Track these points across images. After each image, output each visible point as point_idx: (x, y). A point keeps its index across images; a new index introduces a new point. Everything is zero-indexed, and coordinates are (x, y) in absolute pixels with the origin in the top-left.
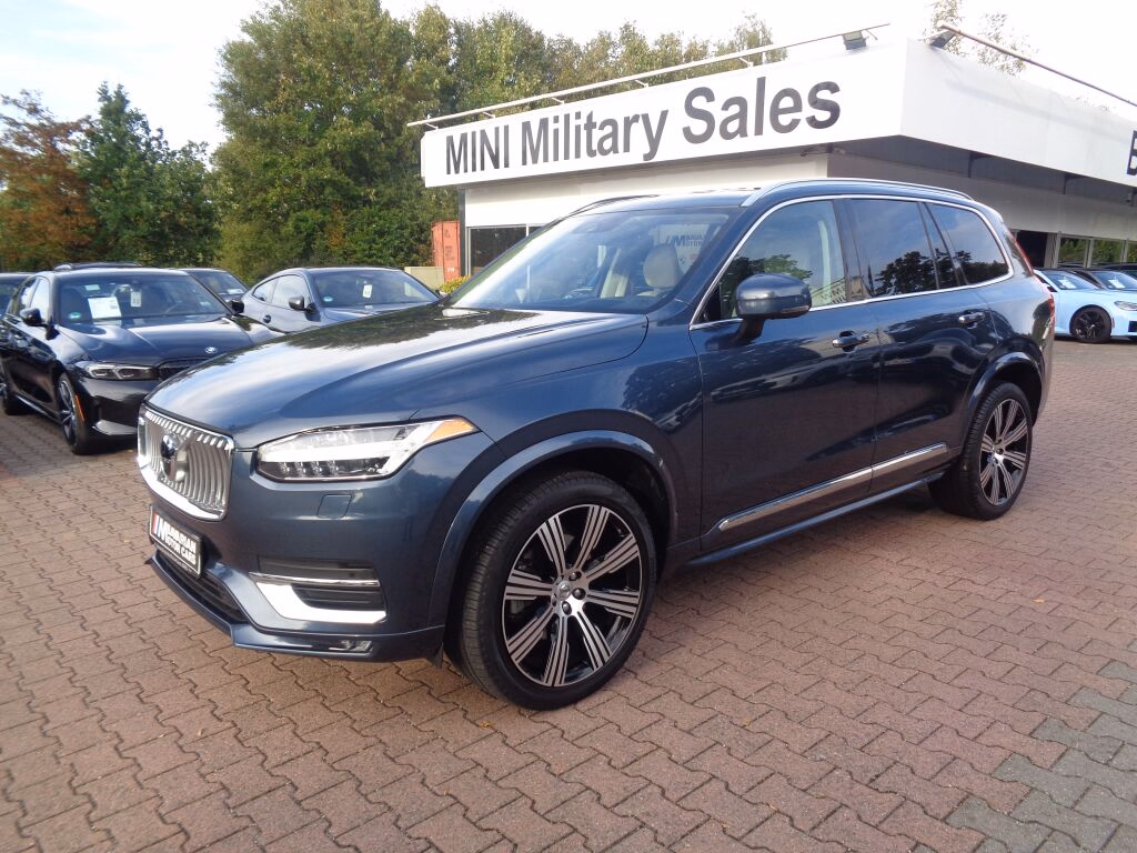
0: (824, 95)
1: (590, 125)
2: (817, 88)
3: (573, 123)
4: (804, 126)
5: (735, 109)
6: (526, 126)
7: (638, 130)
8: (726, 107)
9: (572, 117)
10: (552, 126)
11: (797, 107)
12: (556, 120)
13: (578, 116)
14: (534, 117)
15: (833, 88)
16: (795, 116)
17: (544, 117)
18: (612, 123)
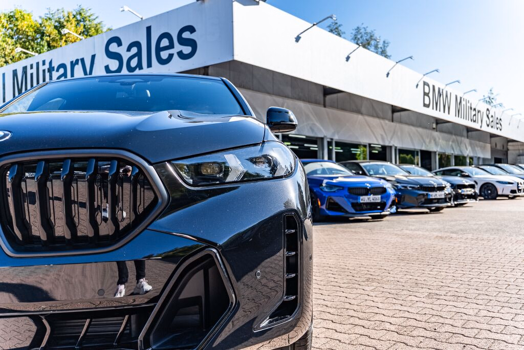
0: (186, 35)
1: (51, 69)
2: (183, 30)
3: (41, 68)
4: (176, 57)
5: (134, 50)
6: (15, 73)
7: (78, 69)
8: (129, 50)
9: (41, 64)
10: (29, 72)
11: (171, 46)
12: (32, 67)
13: (44, 63)
14: (19, 66)
15: (191, 29)
16: (171, 51)
17: (24, 65)
18: (63, 66)
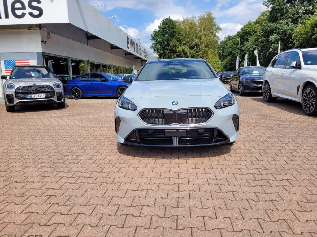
4: (27, 15)
16: (24, 11)
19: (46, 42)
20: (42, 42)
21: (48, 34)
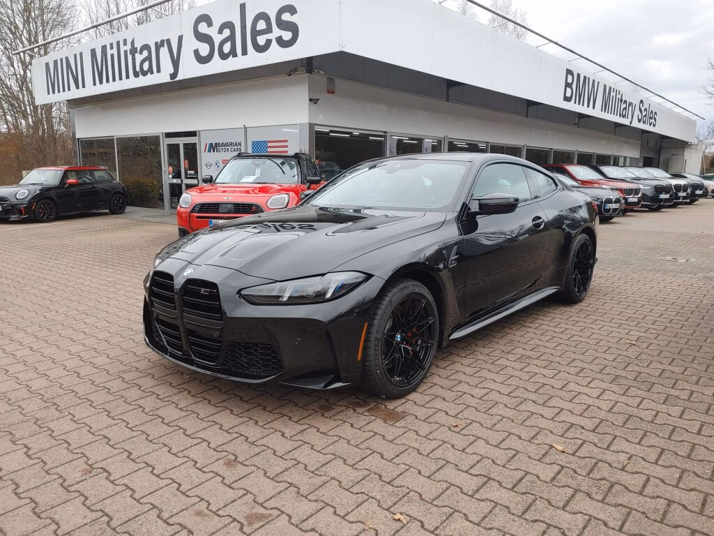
0: (286, 17)
1: (133, 51)
2: (282, 10)
3: (123, 49)
4: (274, 43)
5: (227, 32)
6: (93, 52)
7: (164, 51)
8: (220, 32)
9: (122, 43)
10: (109, 52)
11: (269, 30)
12: (111, 45)
13: (125, 44)
14: (97, 45)
15: (292, 10)
16: (268, 36)
17: (103, 44)
18: (146, 47)
19: (318, 100)
20: (311, 100)
21: (331, 81)
